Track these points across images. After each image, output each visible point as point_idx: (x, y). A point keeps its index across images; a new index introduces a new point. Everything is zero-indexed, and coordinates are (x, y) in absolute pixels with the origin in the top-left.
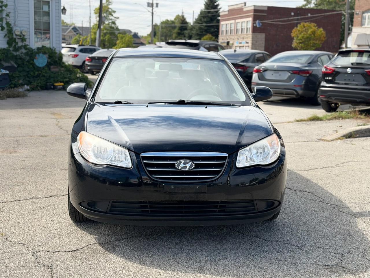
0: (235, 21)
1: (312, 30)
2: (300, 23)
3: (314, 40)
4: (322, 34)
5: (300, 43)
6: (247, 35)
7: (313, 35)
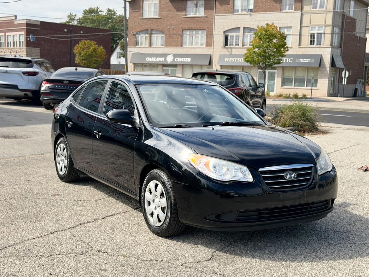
0: (5, 34)
1: (93, 48)
2: (80, 40)
3: (95, 57)
4: (103, 52)
5: (83, 60)
6: (20, 49)
7: (94, 53)
